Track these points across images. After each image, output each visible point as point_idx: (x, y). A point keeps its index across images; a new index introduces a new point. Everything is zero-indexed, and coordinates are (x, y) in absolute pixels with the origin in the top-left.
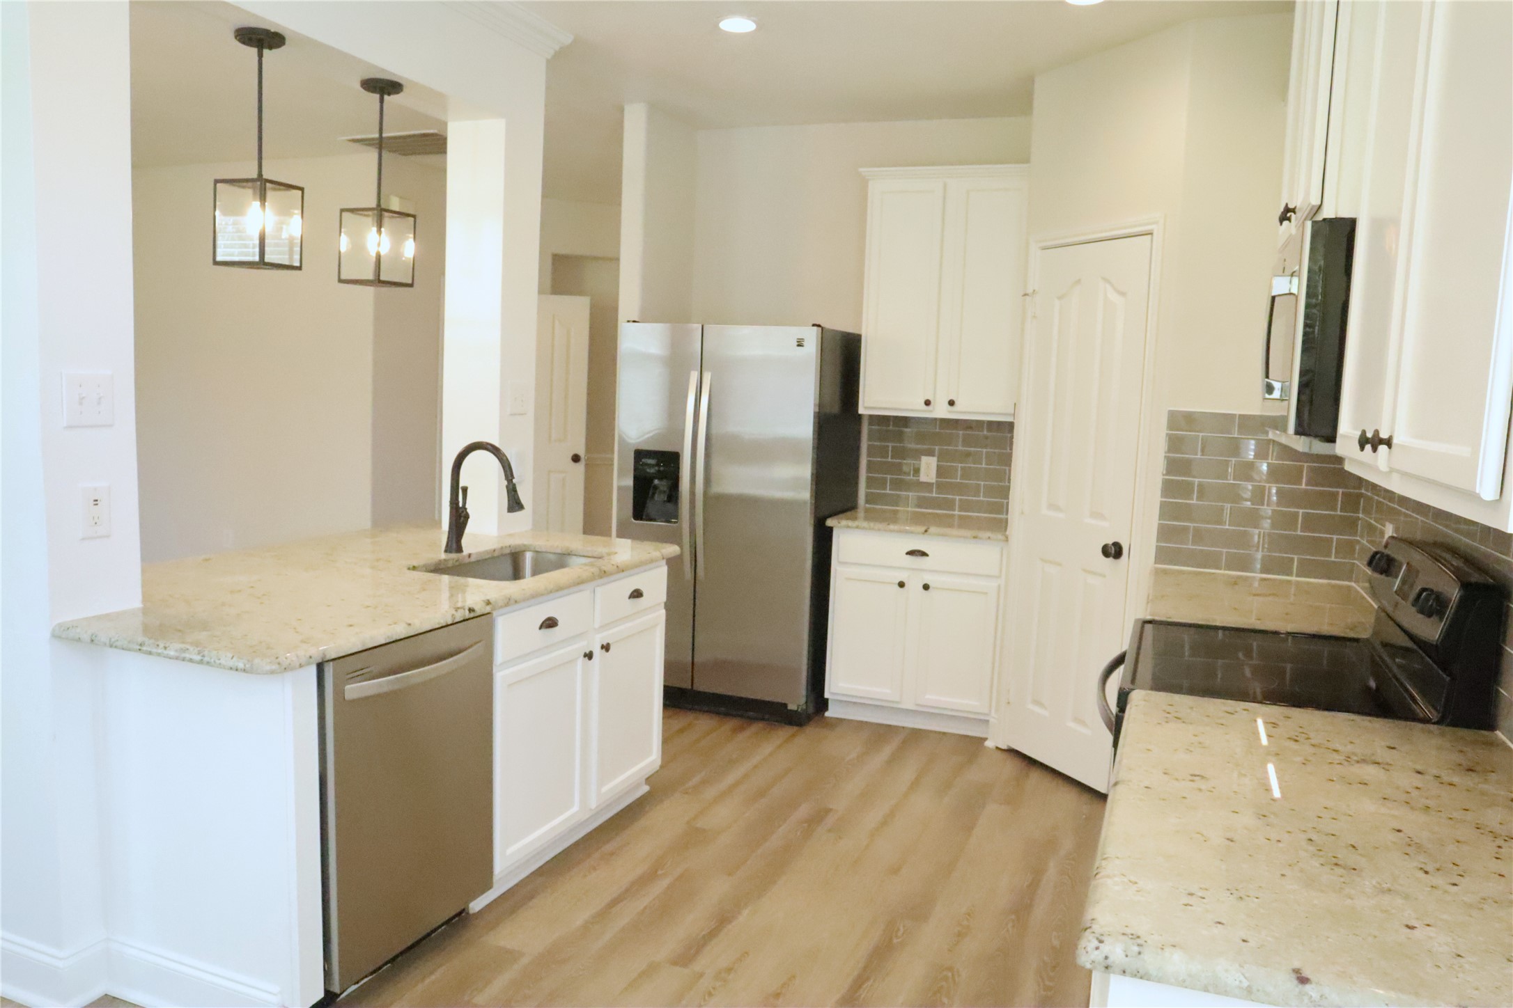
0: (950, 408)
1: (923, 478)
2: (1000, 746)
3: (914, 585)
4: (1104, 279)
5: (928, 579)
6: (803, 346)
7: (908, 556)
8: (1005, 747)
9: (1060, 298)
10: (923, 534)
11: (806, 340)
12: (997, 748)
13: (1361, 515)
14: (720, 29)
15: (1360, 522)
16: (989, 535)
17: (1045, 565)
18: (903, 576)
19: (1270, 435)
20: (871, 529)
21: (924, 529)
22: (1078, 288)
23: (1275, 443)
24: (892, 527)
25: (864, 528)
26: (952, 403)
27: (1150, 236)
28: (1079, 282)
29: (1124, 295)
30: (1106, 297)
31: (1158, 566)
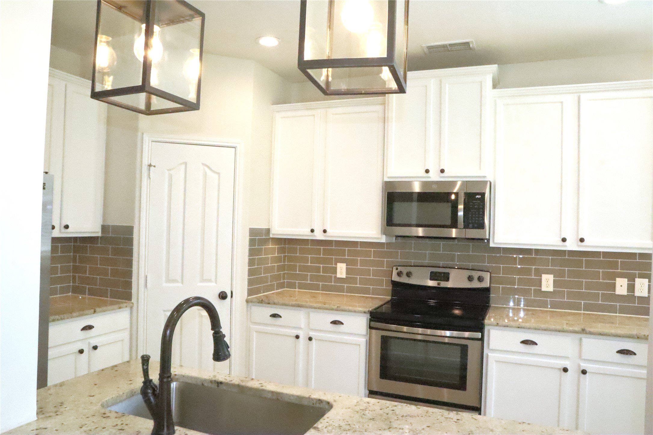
3: (88, 349)
4: (204, 165)
7: (83, 331)
9: (169, 170)
10: (94, 314)
16: (125, 305)
17: (165, 312)
18: (80, 346)
19: (271, 236)
20: (62, 319)
21: (93, 311)
22: (183, 167)
23: (273, 239)
24: (74, 314)
25: (58, 320)
26: (67, 227)
27: (234, 149)
28: (186, 164)
29: (219, 174)
30: (205, 175)
31: (249, 297)
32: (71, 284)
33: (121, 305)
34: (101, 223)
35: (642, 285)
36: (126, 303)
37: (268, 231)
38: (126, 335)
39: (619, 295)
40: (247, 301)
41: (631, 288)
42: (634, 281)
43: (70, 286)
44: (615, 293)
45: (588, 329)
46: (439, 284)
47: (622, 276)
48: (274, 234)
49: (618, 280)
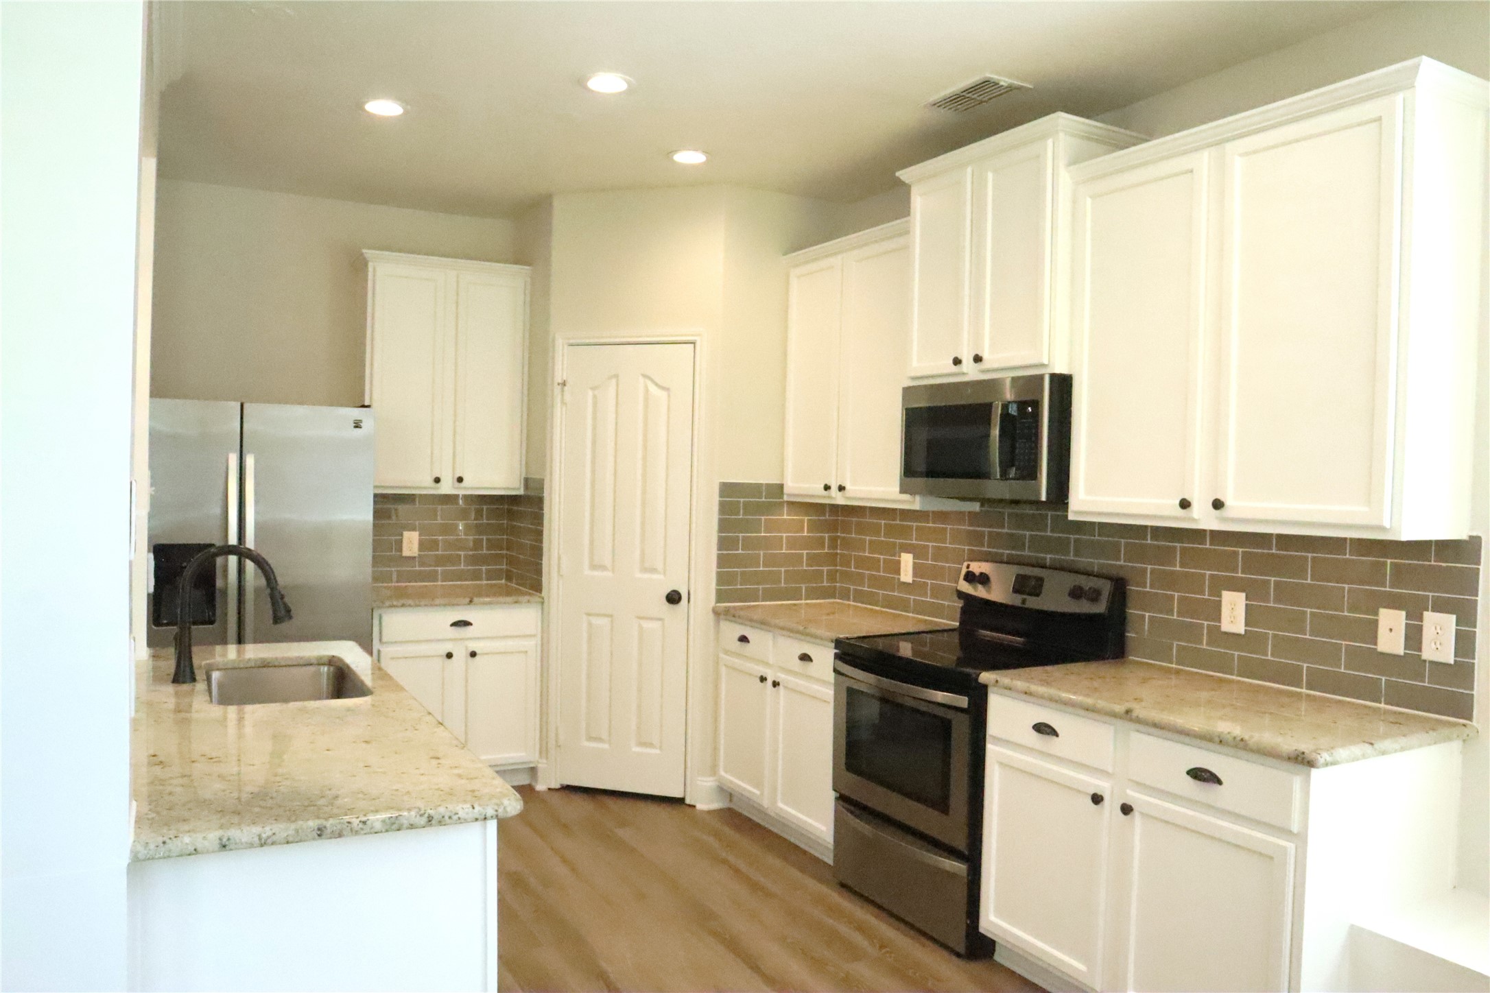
0: (457, 484)
1: (406, 553)
2: (553, 786)
3: (460, 654)
4: (645, 376)
5: (473, 646)
6: (361, 428)
7: (453, 628)
8: (558, 786)
9: (593, 389)
10: (469, 604)
11: (363, 422)
12: (549, 789)
13: (838, 551)
14: (364, 110)
15: (838, 556)
16: (527, 598)
17: (591, 618)
18: (448, 647)
19: (785, 498)
20: (417, 606)
21: (468, 600)
22: (614, 381)
23: (791, 504)
24: (437, 601)
25: (410, 606)
26: (460, 480)
27: (693, 345)
28: (616, 376)
29: (667, 389)
30: (647, 390)
31: (718, 605)
32: (504, 567)
33: (521, 598)
34: (524, 475)
35: (1439, 631)
36: (530, 594)
37: (781, 486)
38: (532, 645)
39: (1382, 654)
40: (716, 612)
41: (1414, 636)
42: (1421, 619)
43: (503, 569)
44: (1376, 649)
45: (1140, 711)
46: (1024, 601)
47: (1394, 603)
48: (789, 495)
49: (1384, 613)
